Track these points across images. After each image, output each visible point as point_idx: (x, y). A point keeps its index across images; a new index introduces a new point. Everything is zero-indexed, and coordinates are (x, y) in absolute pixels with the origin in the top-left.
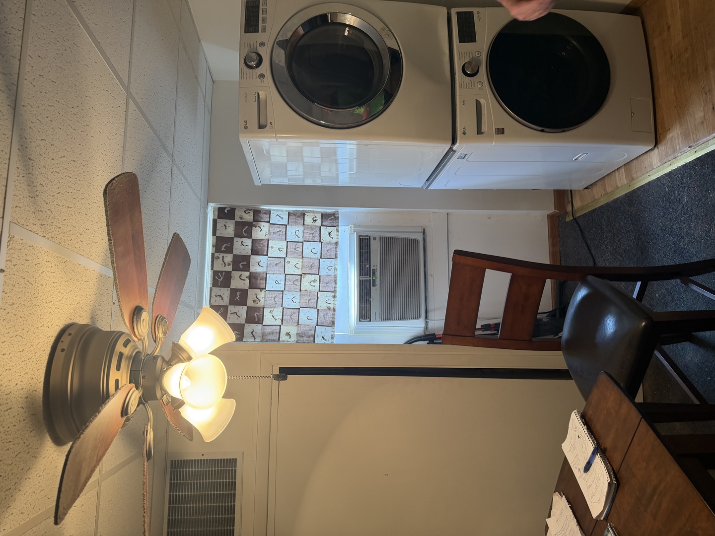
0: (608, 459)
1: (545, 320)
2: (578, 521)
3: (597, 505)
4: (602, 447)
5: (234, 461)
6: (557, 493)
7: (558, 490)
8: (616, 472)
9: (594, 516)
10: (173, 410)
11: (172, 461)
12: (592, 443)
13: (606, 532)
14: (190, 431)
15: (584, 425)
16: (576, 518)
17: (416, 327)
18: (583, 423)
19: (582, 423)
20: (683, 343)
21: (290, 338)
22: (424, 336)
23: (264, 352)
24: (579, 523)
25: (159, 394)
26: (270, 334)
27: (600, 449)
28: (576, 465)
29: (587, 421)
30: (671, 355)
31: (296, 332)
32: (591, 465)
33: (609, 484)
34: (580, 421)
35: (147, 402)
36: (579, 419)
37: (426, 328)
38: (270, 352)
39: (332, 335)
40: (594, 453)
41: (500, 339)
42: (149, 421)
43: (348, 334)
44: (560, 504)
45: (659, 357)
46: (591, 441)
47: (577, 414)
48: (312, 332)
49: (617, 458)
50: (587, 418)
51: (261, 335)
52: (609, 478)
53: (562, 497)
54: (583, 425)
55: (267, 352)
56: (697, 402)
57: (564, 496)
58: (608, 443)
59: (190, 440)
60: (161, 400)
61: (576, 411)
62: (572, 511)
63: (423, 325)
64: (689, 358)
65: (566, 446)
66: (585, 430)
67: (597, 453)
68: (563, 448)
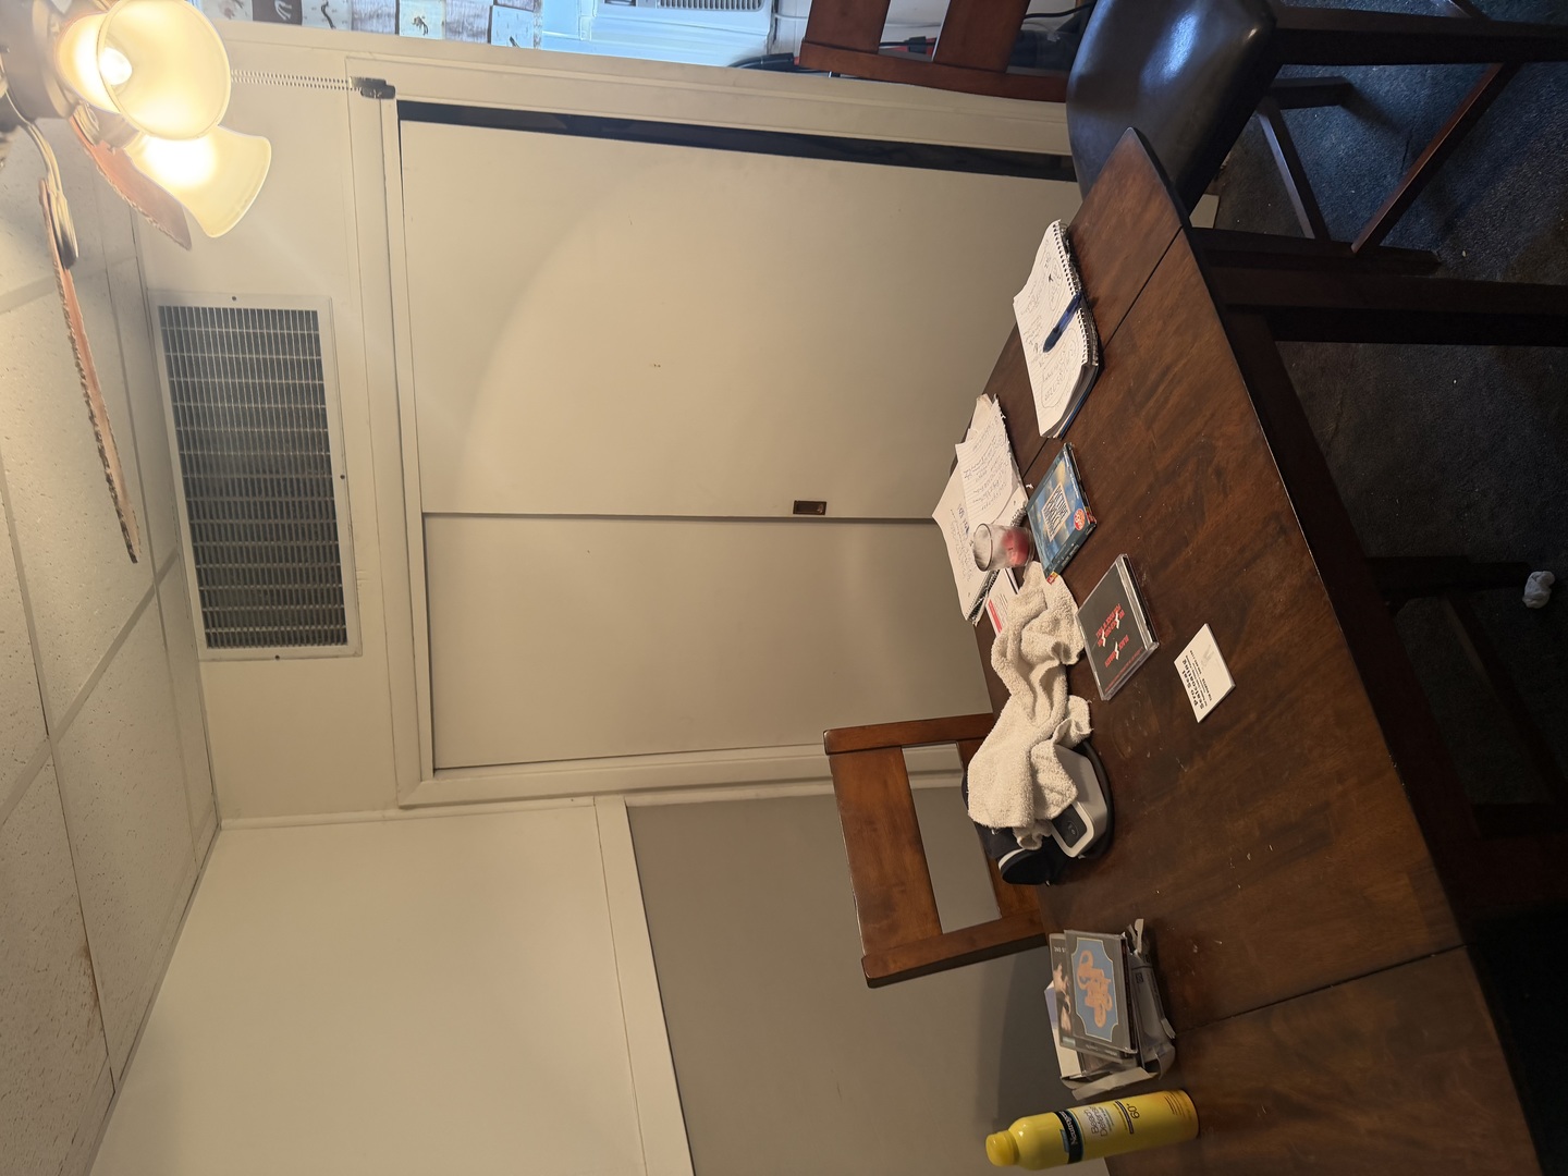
0: (1094, 321)
1: (1052, 38)
2: (1012, 446)
3: (1050, 410)
4: (1091, 297)
5: (310, 317)
6: (985, 396)
7: (990, 391)
8: (1103, 344)
9: (1043, 430)
10: (110, 150)
11: (161, 309)
12: (1073, 289)
13: (1057, 458)
14: (173, 219)
15: (1067, 252)
16: (1010, 438)
17: (748, 32)
18: (1066, 247)
19: (1062, 248)
20: (1327, 108)
21: (426, 32)
22: (765, 58)
23: (352, 54)
24: (1013, 448)
25: (59, 104)
26: (371, 17)
27: (1085, 302)
28: (1031, 338)
29: (1075, 244)
30: (1295, 134)
31: (442, 19)
32: (1061, 334)
33: (1085, 369)
34: (1061, 244)
35: (32, 120)
36: (1060, 240)
37: (774, 38)
38: (368, 56)
39: (535, 36)
40: (1070, 310)
41: (935, 62)
42: (47, 169)
43: (577, 37)
44: (988, 417)
45: (1267, 134)
46: (1072, 285)
47: (1058, 228)
48: (483, 24)
49: (1111, 317)
50: (1075, 239)
51: (347, 17)
52: (1086, 357)
53: (993, 401)
54: (1063, 253)
55: (363, 55)
56: (1309, 234)
57: (997, 401)
58: (1101, 289)
59: (181, 244)
60: (71, 120)
61: (1056, 223)
62: (1006, 428)
63: (765, 29)
64: (1327, 144)
65: (1021, 302)
66: (1066, 262)
67: (1076, 309)
68: (1014, 304)
